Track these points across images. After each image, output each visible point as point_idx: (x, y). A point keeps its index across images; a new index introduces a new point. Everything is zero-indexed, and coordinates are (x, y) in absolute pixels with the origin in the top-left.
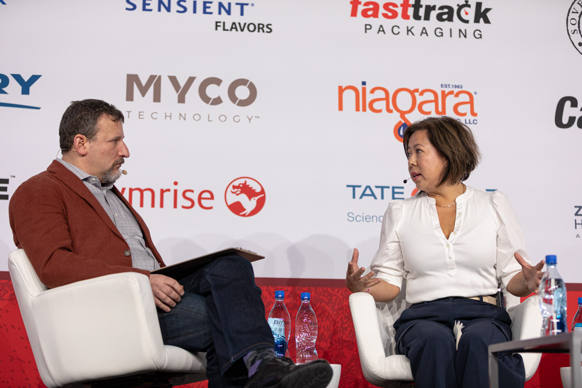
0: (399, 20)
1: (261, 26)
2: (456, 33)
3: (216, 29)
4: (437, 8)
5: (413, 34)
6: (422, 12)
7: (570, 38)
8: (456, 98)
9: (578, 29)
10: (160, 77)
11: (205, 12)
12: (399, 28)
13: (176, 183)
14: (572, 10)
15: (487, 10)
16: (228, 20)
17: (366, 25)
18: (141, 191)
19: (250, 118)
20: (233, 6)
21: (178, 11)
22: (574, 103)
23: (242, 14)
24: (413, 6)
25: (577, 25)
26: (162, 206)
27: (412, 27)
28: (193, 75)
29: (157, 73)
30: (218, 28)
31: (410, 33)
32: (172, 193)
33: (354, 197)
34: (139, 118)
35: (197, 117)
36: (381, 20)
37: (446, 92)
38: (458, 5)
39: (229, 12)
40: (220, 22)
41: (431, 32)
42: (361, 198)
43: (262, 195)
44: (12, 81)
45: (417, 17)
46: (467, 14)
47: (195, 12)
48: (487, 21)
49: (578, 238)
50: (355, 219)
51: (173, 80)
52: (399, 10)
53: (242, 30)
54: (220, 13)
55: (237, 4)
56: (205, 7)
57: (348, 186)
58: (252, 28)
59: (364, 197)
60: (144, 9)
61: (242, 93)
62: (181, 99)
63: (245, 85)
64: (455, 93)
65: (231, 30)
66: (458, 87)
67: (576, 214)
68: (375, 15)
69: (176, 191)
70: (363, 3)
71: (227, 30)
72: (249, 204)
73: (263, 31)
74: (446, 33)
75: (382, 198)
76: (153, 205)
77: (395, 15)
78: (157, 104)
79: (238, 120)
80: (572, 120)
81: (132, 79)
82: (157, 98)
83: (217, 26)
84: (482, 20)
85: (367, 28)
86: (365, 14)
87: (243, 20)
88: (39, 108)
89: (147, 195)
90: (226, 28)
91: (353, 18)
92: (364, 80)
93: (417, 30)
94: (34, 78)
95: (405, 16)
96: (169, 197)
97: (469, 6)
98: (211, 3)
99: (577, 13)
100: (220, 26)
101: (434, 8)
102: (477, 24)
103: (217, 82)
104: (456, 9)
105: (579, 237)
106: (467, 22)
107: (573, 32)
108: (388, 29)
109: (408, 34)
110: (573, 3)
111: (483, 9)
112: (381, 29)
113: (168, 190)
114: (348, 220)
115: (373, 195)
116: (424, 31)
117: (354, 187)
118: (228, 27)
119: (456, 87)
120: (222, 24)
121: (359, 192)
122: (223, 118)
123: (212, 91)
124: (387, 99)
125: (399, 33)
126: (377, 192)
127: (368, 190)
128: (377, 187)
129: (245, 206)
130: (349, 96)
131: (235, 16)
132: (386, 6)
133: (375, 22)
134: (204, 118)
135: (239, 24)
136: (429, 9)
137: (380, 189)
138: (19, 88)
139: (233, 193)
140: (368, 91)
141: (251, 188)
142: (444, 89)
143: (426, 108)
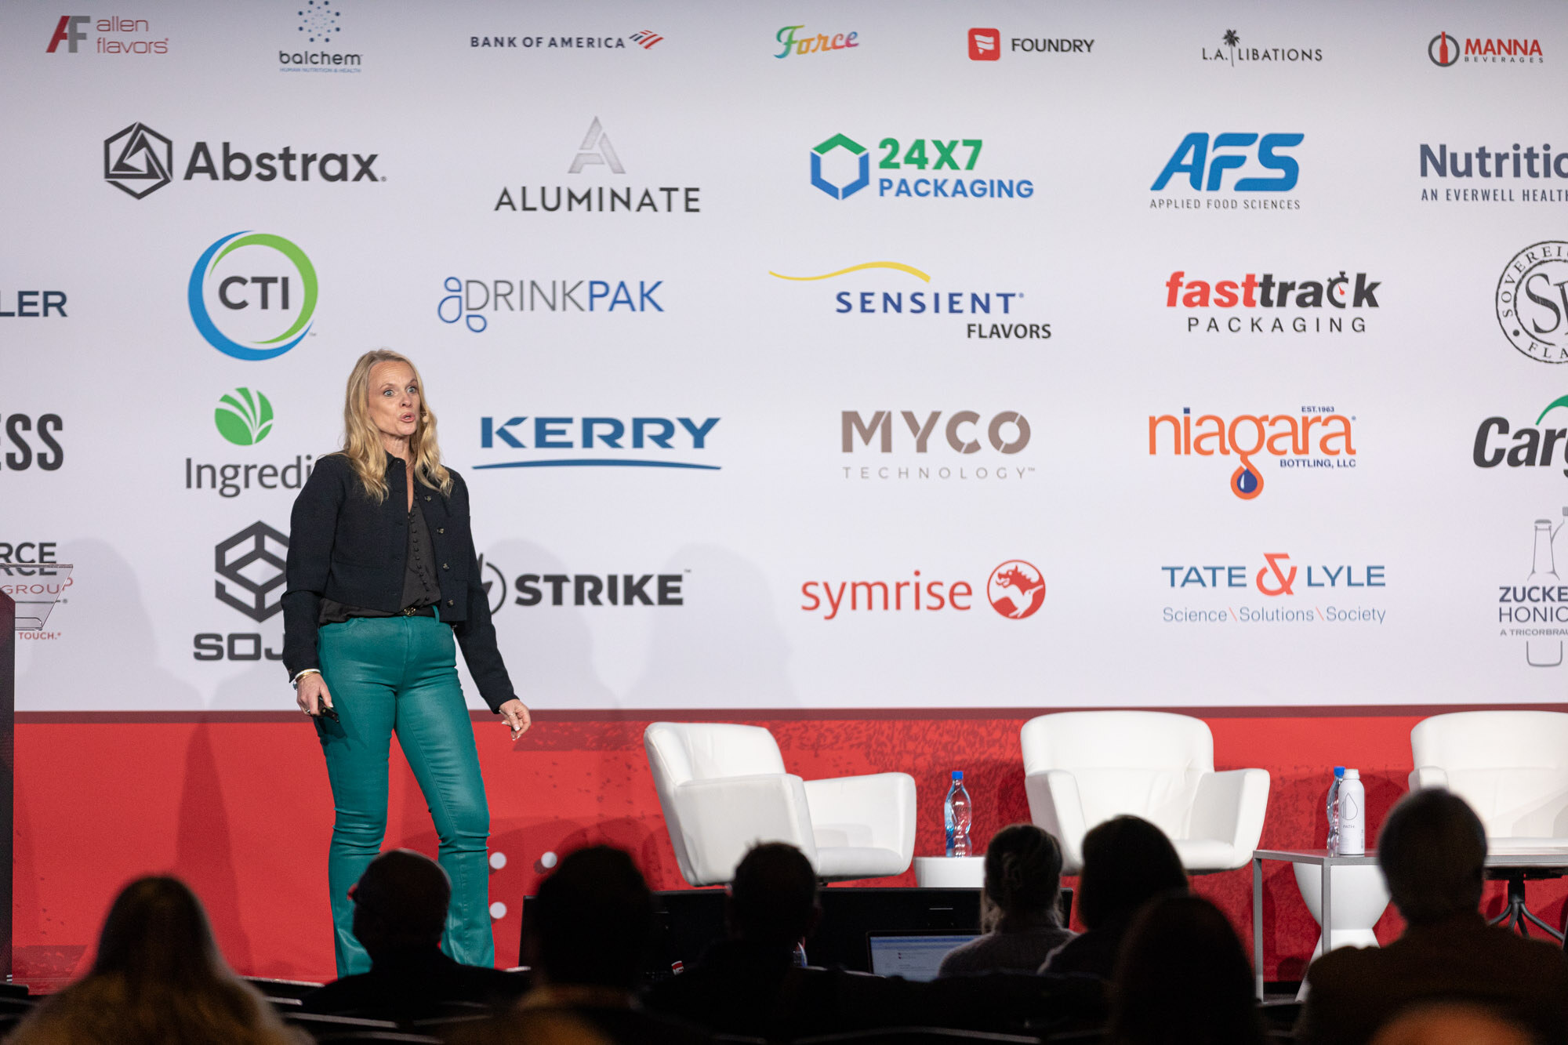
0: (1240, 309)
1: (1034, 328)
2: (1325, 324)
3: (969, 336)
4: (1297, 286)
5: (1261, 330)
6: (1274, 294)
7: (1501, 324)
8: (1325, 428)
9: (1512, 309)
10: (889, 414)
11: (952, 311)
12: (1239, 320)
13: (917, 573)
14: (1506, 278)
15: (1374, 285)
16: (986, 321)
17: (1190, 319)
18: (869, 587)
19: (1021, 471)
20: (993, 300)
21: (913, 311)
22: (1504, 427)
23: (1006, 310)
24: (1261, 285)
25: (1512, 302)
26: (898, 607)
27: (1260, 319)
28: (937, 409)
29: (886, 409)
30: (972, 334)
31: (1255, 327)
32: (912, 587)
33: (1173, 584)
34: (863, 477)
35: (945, 472)
36: (1213, 310)
37: (1309, 420)
38: (1330, 280)
39: (986, 309)
40: (974, 325)
41: (1287, 324)
42: (1183, 585)
43: (1040, 587)
44: (679, 429)
45: (1266, 302)
46: (1342, 293)
47: (937, 310)
48: (1373, 303)
49: (1504, 636)
50: (1174, 617)
51: (909, 417)
52: (1240, 293)
53: (1007, 336)
54: (974, 311)
55: (999, 295)
56: (952, 303)
57: (1164, 569)
58: (1021, 331)
59: (1187, 584)
60: (864, 310)
61: (1009, 433)
62: (922, 447)
63: (1013, 421)
64: (1323, 419)
65: (991, 337)
66: (1328, 410)
67: (1502, 600)
68: (1204, 302)
69: (917, 585)
70: (1185, 285)
71: (986, 337)
72: (1022, 600)
73: (1038, 336)
74: (1311, 325)
75: (1214, 584)
76: (886, 607)
77: (1233, 300)
78: (886, 455)
79: (1003, 475)
80: (1499, 454)
81: (850, 419)
82: (887, 447)
83: (970, 331)
84: (1365, 302)
85: (1192, 323)
86: (1188, 301)
87: (1007, 320)
88: (718, 468)
89: (878, 592)
90: (983, 334)
91: (1172, 309)
92: (1187, 406)
93: (1266, 324)
94: (711, 423)
95: (1249, 302)
96: (908, 594)
97: (1346, 281)
98: (960, 295)
99: (1513, 282)
100: (974, 331)
101: (1292, 286)
102: (1357, 309)
103: (972, 417)
104: (1325, 285)
105: (1505, 634)
106: (1342, 306)
107: (1505, 314)
108: (1222, 324)
109: (1253, 330)
110: (1507, 267)
111: (1367, 285)
112: (1213, 324)
113: (907, 584)
114: (1165, 619)
115: (1200, 580)
116: (1278, 325)
117: (1173, 570)
118: (986, 331)
119: (1324, 409)
120: (976, 328)
121: (1180, 576)
122: (982, 473)
123: (966, 433)
124: (1221, 433)
125: (1239, 328)
126: (1207, 576)
127: (1193, 573)
128: (1205, 568)
129: (1016, 603)
130: (1165, 431)
131: (997, 316)
132: (1220, 288)
133: (1203, 314)
134: (956, 473)
135: (1003, 326)
136: (1285, 288)
137: (1210, 572)
138: (689, 438)
139: (999, 584)
140: (1193, 422)
141: (1025, 577)
142: (1306, 414)
143: (1279, 444)
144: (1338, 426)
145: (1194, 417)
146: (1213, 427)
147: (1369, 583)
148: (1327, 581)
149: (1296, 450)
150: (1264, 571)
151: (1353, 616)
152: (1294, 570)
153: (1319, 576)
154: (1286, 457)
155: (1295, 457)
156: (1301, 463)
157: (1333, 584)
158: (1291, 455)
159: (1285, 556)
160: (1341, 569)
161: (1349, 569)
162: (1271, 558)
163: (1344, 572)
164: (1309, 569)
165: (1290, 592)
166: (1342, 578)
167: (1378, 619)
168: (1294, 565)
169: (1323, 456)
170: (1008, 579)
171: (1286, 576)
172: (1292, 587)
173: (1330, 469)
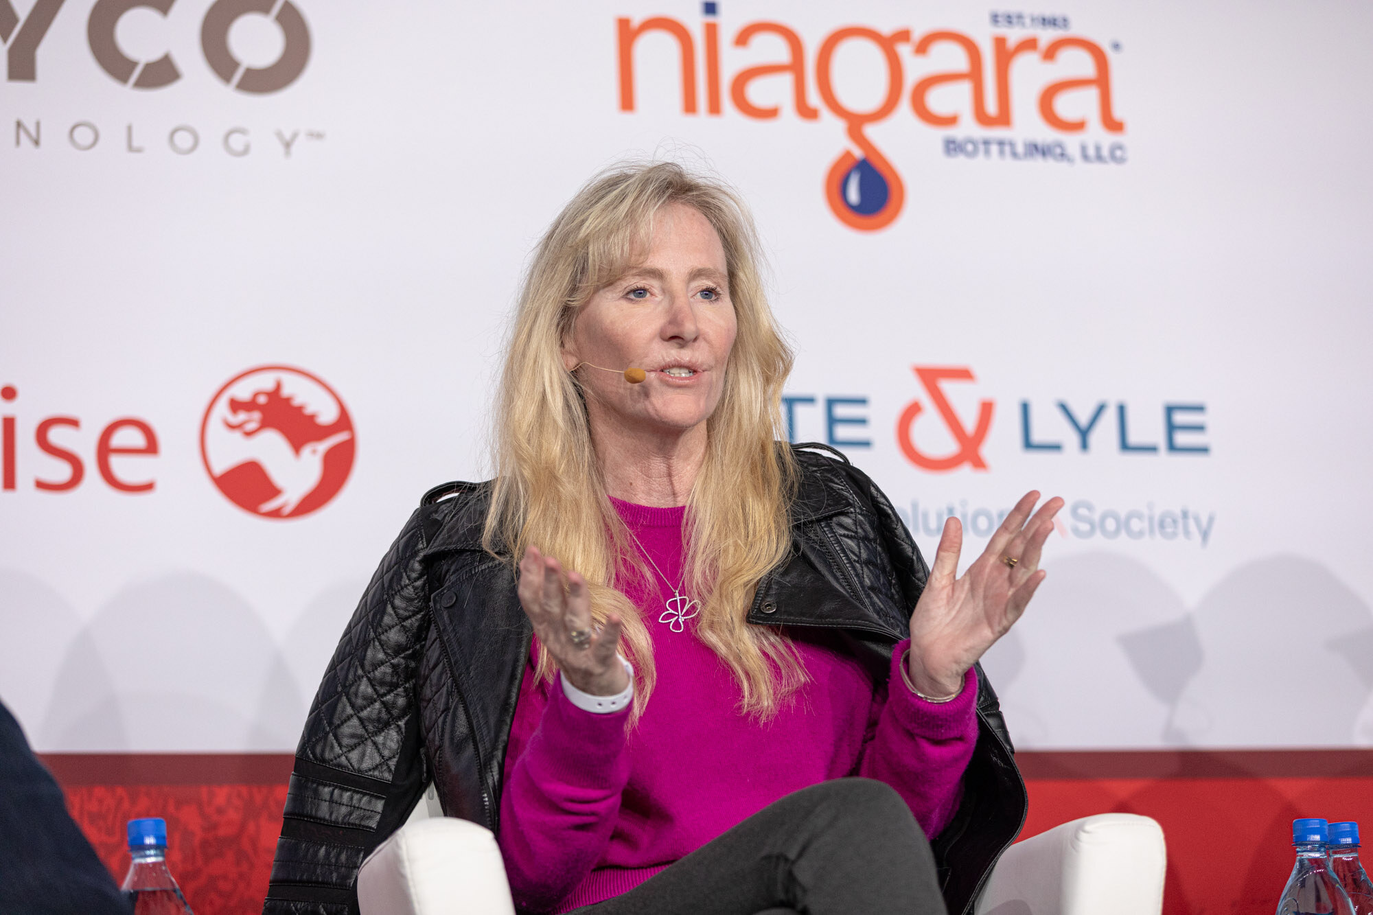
8: (1048, 65)
13: (8, 394)
19: (287, 138)
35: (85, 135)
37: (1011, 44)
43: (344, 437)
61: (256, 41)
62: (21, 67)
63: (266, 11)
64: (1042, 46)
66: (1053, 23)
69: (9, 425)
72: (294, 471)
79: (241, 148)
119: (1044, 22)
123: (139, 35)
129: (277, 477)
130: (658, 57)
134: (113, 138)
139: (232, 427)
140: (726, 36)
141: (299, 409)
142: (1003, 31)
143: (938, 100)
144: (1077, 63)
145: (729, 22)
146: (771, 49)
147: (1172, 447)
148: (1070, 438)
149: (982, 118)
150: (913, 410)
151: (1136, 525)
152: (987, 410)
153: (1048, 426)
154: (958, 133)
155: (980, 132)
156: (994, 149)
157: (1084, 445)
158: (969, 128)
159: (963, 374)
160: (1101, 409)
161: (1122, 410)
162: (930, 377)
163: (1109, 420)
164: (1025, 408)
165: (979, 464)
166: (1107, 428)
167: (1197, 537)
168: (988, 395)
169: (1046, 134)
170: (256, 416)
171: (969, 422)
172: (987, 451)
173: (1063, 165)
